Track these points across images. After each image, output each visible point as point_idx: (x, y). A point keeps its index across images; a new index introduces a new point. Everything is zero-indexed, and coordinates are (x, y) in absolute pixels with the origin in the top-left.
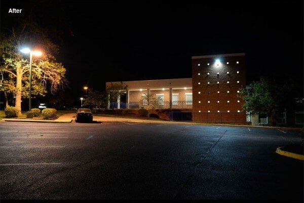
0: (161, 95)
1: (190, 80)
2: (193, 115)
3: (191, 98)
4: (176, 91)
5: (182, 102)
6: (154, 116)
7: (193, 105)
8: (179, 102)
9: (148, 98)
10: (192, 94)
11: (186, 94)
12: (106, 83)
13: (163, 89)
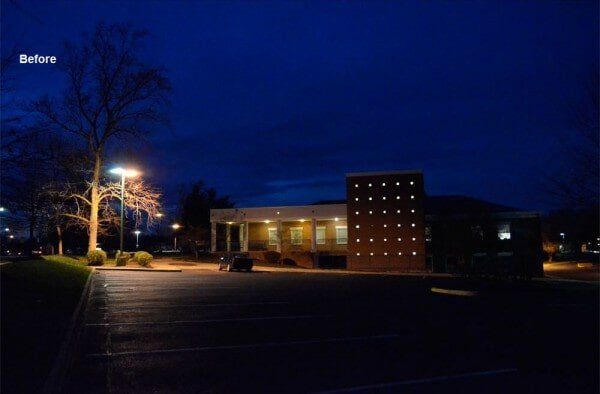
0: (298, 228)
1: (344, 207)
2: (348, 260)
3: (345, 234)
4: (321, 223)
5: (331, 240)
6: (289, 263)
7: (349, 244)
8: (327, 240)
9: (280, 234)
10: (346, 227)
11: (337, 227)
12: (212, 211)
13: (302, 221)
